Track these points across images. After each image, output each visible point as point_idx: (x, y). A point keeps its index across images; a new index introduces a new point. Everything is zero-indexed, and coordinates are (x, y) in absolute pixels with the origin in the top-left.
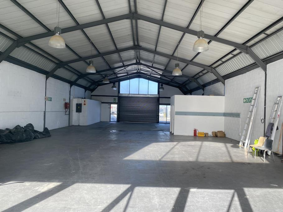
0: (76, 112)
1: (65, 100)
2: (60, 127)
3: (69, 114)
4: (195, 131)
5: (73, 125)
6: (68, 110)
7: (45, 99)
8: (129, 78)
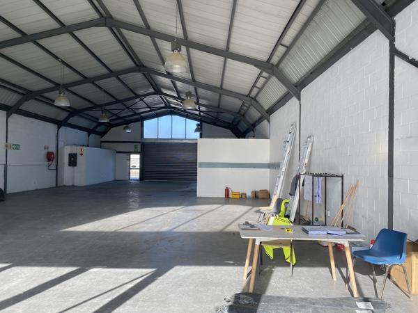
0: (69, 165)
1: (48, 148)
2: (39, 188)
3: (57, 169)
4: (227, 190)
5: (65, 186)
6: (54, 163)
7: (6, 146)
8: (157, 115)
